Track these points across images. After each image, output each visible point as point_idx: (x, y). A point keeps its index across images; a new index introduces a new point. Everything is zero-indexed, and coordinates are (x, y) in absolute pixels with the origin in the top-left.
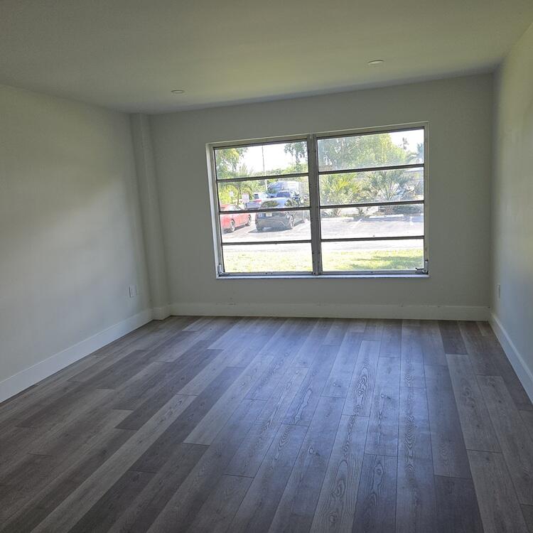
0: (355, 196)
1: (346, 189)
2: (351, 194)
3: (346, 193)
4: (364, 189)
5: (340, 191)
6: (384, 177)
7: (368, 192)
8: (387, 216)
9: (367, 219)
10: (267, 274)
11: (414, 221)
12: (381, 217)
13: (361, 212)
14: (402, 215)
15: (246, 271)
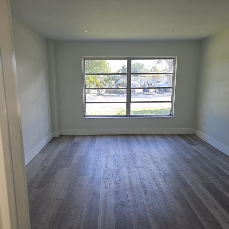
0: (97, 85)
1: (93, 82)
2: (95, 84)
3: (93, 84)
4: (101, 83)
5: (91, 83)
6: (109, 78)
7: (102, 84)
8: (111, 95)
9: (102, 95)
10: (106, 116)
11: (123, 97)
12: (108, 95)
13: (99, 92)
14: (116, 94)
15: (97, 115)
